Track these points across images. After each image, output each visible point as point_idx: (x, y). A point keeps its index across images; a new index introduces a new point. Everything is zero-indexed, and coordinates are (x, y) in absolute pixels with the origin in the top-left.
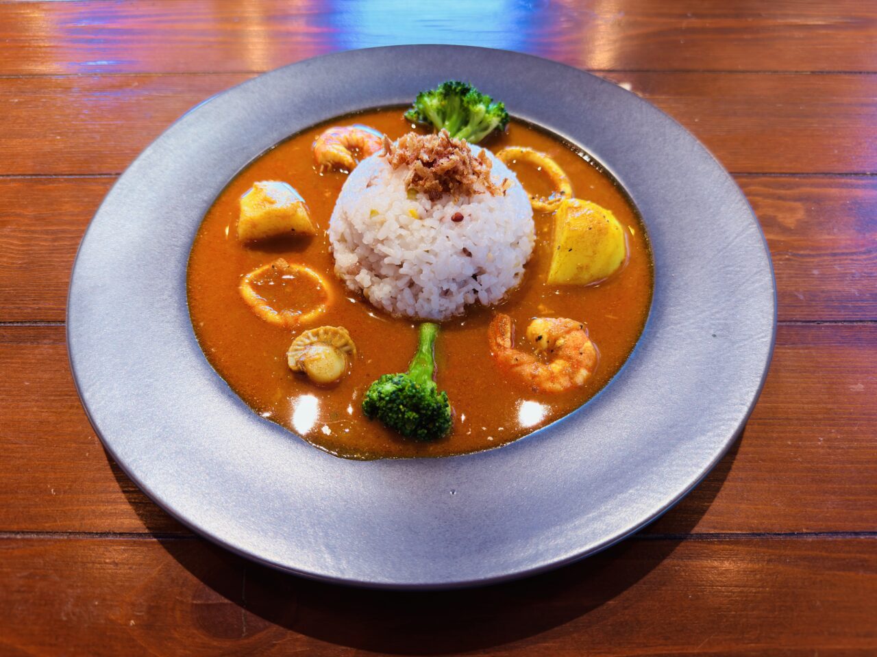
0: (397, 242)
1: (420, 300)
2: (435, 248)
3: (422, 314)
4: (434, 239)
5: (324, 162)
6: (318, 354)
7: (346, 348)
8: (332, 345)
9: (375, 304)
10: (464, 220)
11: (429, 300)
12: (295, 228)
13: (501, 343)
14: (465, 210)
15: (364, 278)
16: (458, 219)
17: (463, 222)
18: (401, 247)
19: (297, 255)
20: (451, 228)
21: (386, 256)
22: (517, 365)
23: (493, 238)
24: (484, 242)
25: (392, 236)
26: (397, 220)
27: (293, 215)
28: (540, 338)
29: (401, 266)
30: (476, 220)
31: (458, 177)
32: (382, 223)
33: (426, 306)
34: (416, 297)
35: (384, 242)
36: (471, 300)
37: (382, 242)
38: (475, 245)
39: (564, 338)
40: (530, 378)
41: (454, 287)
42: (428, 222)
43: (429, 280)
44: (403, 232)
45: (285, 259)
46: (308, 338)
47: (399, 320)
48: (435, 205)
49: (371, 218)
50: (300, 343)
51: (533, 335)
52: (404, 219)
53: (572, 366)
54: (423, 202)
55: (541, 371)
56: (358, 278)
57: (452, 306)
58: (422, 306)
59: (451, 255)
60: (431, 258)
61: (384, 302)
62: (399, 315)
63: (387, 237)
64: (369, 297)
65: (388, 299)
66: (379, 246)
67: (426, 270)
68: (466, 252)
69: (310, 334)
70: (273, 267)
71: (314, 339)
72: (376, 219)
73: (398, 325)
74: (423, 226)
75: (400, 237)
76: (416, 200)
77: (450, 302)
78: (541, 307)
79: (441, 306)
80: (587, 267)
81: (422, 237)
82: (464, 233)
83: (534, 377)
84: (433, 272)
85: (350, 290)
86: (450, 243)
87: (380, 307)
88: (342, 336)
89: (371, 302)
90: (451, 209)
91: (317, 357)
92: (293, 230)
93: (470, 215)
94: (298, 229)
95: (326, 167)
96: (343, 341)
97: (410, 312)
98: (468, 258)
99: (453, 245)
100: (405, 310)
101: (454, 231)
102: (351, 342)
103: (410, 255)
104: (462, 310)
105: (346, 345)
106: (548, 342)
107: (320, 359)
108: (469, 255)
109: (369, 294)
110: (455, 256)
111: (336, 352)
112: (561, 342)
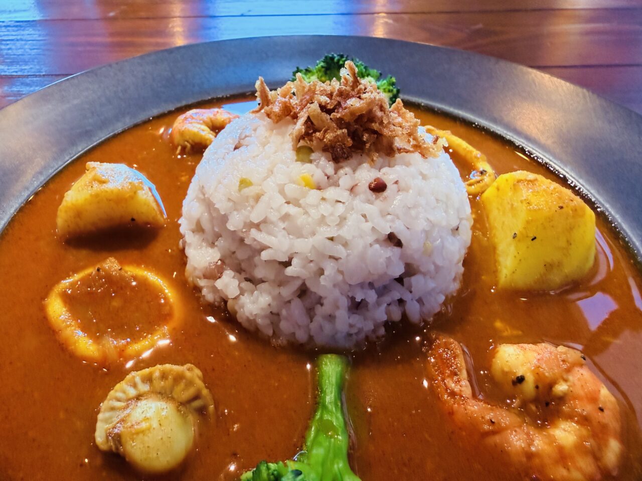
0: (282, 225)
1: (318, 319)
2: (345, 232)
3: (320, 340)
4: (343, 219)
5: (181, 142)
6: (146, 419)
7: (197, 404)
8: (172, 399)
9: (245, 324)
10: (387, 189)
11: (331, 318)
12: (135, 217)
13: (457, 389)
14: (388, 175)
15: (229, 284)
16: (379, 188)
17: (385, 193)
18: (289, 234)
19: (135, 254)
20: (369, 202)
21: (264, 248)
22: (494, 433)
23: (432, 218)
24: (421, 225)
25: (274, 217)
26: (282, 192)
27: (132, 198)
28: (521, 380)
29: (288, 264)
30: (406, 189)
31: (375, 126)
32: (257, 198)
33: (328, 327)
34: (310, 312)
35: (261, 227)
36: (397, 316)
37: (257, 226)
38: (408, 228)
39: (566, 381)
40: (524, 459)
41: (371, 296)
42: (331, 193)
43: (335, 286)
44: (292, 210)
45: (116, 258)
46: (135, 386)
47: (282, 349)
48: (342, 167)
49: (240, 190)
50: (120, 395)
51: (505, 374)
52: (292, 190)
53: (594, 435)
54: (322, 166)
55: (539, 444)
56: (219, 284)
57: (369, 326)
58: (321, 328)
59: (371, 245)
60: (339, 250)
61: (259, 321)
62: (282, 341)
63: (266, 218)
64: (236, 312)
65: (265, 317)
66: (254, 232)
67: (330, 269)
68: (393, 240)
69: (138, 380)
70: (98, 270)
71: (144, 388)
72: (247, 191)
73: (283, 358)
74: (323, 199)
75: (286, 217)
76: (311, 162)
77: (365, 319)
78: (498, 324)
79: (351, 326)
80: (559, 265)
81: (323, 217)
82: (390, 210)
83: (530, 456)
84: (341, 272)
85: (207, 301)
86: (369, 225)
87: (252, 329)
88: (190, 383)
89: (240, 320)
90: (366, 174)
91: (144, 425)
92: (133, 220)
93: (396, 182)
94: (140, 219)
95: (184, 149)
96: (191, 392)
97: (301, 336)
98: (397, 250)
99: (373, 229)
100: (294, 334)
101: (373, 207)
102: (205, 392)
103: (303, 246)
104: (382, 331)
105: (197, 397)
106: (537, 387)
107: (149, 429)
108: (399, 244)
109: (237, 308)
110: (377, 246)
111: (179, 411)
112: (561, 388)
